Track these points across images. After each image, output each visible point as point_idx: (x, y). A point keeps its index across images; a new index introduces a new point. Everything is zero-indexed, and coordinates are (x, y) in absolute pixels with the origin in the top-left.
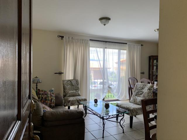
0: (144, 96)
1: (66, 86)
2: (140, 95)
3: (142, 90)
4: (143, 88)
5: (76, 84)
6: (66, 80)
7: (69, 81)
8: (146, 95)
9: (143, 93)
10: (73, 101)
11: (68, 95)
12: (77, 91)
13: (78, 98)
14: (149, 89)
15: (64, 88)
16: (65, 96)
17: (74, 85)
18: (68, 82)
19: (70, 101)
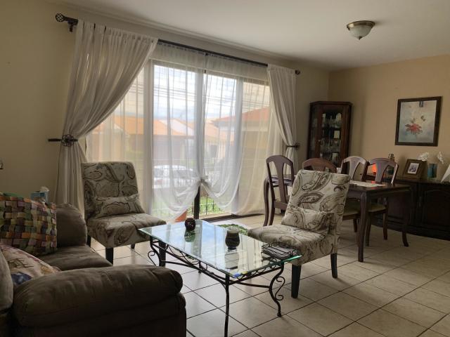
0: (323, 207)
1: (94, 183)
2: (311, 203)
3: (316, 191)
4: (319, 185)
5: (126, 177)
6: (94, 165)
7: (105, 168)
8: (331, 204)
9: (320, 197)
10: (122, 230)
11: (103, 211)
12: (132, 197)
13: (138, 219)
14: (339, 187)
15: (89, 191)
16: (90, 214)
17: (120, 178)
18: (100, 170)
19: (112, 231)
